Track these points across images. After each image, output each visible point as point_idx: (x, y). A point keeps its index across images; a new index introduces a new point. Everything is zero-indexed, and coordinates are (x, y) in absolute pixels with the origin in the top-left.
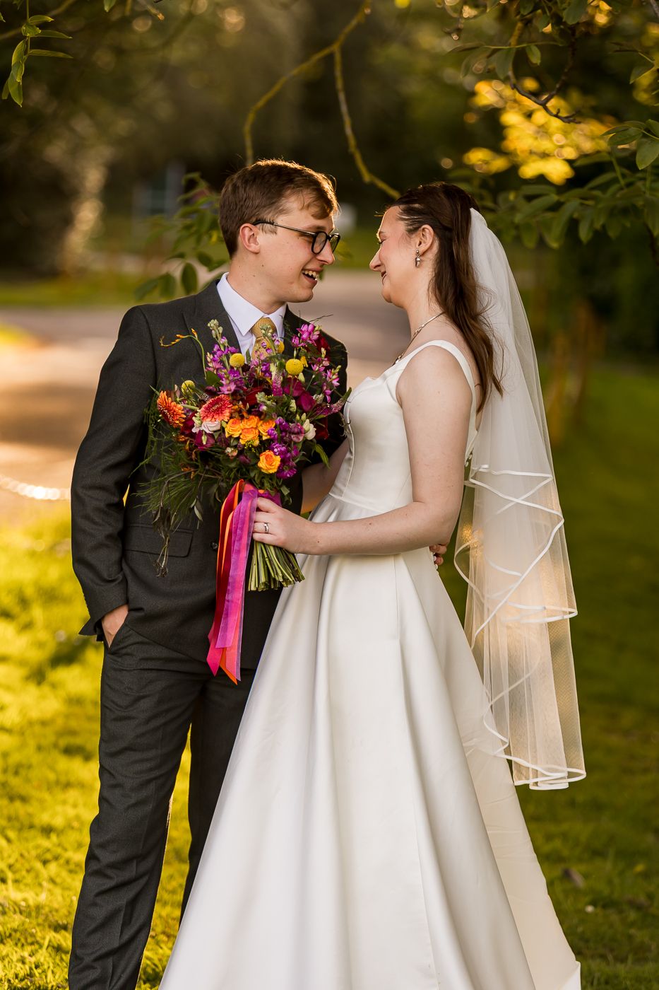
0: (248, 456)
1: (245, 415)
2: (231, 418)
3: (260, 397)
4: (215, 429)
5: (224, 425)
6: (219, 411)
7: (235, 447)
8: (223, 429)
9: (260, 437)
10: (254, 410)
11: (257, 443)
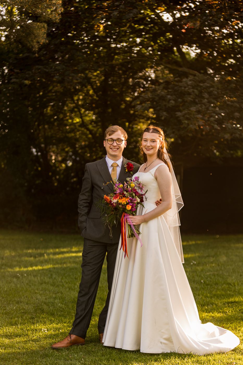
0: (124, 206)
1: (123, 197)
2: (120, 198)
3: (125, 193)
4: (116, 201)
5: (118, 200)
6: (117, 197)
7: (121, 205)
8: (118, 201)
9: (126, 202)
10: (124, 196)
11: (126, 203)
